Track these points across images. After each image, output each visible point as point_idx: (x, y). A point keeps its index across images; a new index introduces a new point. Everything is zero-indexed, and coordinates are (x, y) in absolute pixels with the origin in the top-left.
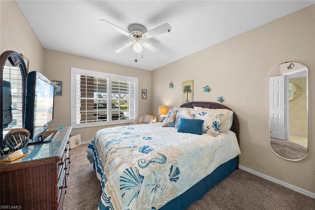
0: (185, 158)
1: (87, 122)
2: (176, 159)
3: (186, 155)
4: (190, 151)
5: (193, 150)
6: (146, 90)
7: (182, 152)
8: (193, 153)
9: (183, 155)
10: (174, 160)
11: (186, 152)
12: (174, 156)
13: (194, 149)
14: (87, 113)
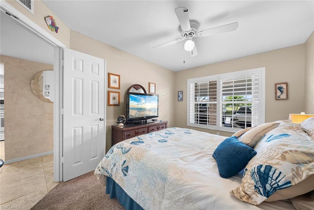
0: (138, 166)
1: (200, 123)
2: (131, 159)
3: (140, 165)
4: (147, 165)
5: (150, 168)
6: (287, 84)
7: (140, 160)
8: (148, 170)
9: (139, 162)
10: (129, 159)
11: (143, 162)
12: (132, 156)
13: (153, 168)
14: (200, 115)
